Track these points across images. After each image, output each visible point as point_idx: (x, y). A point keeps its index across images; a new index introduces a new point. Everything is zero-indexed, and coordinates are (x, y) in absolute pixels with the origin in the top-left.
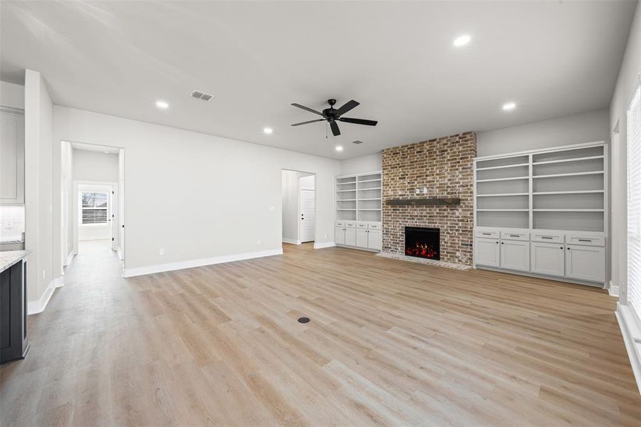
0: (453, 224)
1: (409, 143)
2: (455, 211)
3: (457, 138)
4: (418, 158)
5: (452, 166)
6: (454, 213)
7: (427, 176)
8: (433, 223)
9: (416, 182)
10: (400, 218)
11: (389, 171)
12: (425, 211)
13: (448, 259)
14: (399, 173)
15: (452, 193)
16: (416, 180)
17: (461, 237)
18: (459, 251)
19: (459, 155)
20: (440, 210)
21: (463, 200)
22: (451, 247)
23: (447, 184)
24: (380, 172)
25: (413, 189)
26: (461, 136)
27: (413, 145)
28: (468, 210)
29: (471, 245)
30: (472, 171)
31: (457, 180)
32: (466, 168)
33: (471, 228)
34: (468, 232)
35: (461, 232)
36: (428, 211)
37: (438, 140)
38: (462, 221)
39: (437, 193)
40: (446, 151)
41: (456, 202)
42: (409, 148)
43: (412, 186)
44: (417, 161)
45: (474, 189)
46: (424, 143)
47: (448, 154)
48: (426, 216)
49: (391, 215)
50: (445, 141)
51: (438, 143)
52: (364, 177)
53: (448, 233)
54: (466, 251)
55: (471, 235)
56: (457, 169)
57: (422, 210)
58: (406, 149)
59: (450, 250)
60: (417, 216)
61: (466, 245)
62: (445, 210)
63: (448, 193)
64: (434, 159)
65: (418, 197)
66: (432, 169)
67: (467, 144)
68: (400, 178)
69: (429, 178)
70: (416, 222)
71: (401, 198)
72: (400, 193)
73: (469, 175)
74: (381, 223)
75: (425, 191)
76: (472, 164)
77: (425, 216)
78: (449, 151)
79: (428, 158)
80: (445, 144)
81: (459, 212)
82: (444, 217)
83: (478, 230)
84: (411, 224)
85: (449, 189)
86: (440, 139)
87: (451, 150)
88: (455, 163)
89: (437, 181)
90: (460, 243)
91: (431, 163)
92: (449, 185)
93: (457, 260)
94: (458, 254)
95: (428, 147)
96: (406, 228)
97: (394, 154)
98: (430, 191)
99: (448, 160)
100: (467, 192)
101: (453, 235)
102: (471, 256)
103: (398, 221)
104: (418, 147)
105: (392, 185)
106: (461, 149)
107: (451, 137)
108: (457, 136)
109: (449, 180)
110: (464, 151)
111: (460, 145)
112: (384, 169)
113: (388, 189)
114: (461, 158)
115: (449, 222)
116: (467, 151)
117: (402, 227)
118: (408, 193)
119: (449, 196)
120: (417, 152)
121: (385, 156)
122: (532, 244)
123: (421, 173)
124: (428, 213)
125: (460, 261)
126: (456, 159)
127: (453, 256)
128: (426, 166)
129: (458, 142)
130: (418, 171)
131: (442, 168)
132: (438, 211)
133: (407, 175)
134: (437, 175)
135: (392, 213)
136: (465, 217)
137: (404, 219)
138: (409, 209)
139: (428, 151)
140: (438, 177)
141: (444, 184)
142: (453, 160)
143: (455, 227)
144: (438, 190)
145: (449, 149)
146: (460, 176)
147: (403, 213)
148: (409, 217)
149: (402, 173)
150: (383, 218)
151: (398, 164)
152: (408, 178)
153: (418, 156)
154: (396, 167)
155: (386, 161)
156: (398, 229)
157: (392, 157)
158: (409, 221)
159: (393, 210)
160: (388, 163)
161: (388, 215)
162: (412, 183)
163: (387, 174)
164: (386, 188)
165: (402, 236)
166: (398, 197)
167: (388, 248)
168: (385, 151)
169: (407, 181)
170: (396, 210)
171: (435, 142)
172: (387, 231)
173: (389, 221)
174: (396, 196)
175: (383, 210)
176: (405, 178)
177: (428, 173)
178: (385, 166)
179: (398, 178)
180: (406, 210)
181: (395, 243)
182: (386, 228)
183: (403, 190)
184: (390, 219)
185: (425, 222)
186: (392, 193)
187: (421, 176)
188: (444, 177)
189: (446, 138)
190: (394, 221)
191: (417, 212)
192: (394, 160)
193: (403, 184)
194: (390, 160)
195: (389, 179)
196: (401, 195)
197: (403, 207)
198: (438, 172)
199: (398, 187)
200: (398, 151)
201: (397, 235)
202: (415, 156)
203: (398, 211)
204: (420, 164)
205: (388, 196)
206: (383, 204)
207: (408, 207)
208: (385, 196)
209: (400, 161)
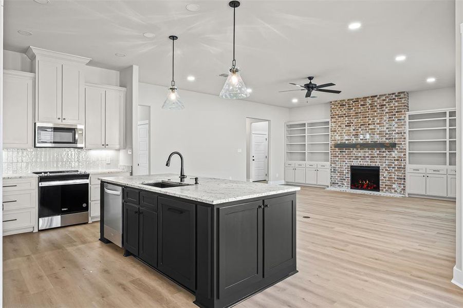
0: (391, 162)
1: (354, 97)
2: (392, 153)
3: (394, 96)
4: (362, 110)
5: (390, 118)
6: (391, 155)
7: (369, 124)
8: (374, 162)
10: (346, 159)
11: (337, 120)
12: (368, 152)
13: (386, 190)
14: (346, 121)
15: (390, 139)
16: (360, 128)
17: (396, 172)
18: (395, 183)
19: (395, 109)
20: (380, 152)
21: (398, 144)
22: (389, 180)
23: (386, 131)
24: (329, 120)
25: (358, 135)
26: (396, 94)
27: (358, 99)
28: (402, 152)
29: (404, 179)
30: (405, 122)
31: (394, 129)
32: (401, 120)
33: (404, 166)
34: (402, 168)
35: (396, 169)
36: (370, 153)
37: (378, 97)
39: (377, 139)
40: (385, 105)
41: (393, 146)
42: (354, 102)
43: (357, 132)
44: (361, 113)
45: (407, 135)
46: (367, 98)
47: (386, 108)
48: (369, 157)
49: (338, 156)
50: (384, 98)
51: (378, 98)
52: (312, 124)
53: (386, 170)
54: (400, 184)
55: (405, 171)
56: (394, 120)
57: (365, 152)
58: (351, 102)
59: (388, 183)
60: (361, 157)
61: (401, 179)
62: (384, 152)
63: (386, 139)
64: (375, 111)
65: (362, 142)
66: (373, 119)
67: (401, 101)
68: (346, 126)
69: (371, 127)
70: (360, 162)
71: (347, 142)
72: (346, 138)
73: (402, 125)
74: (329, 163)
75: (368, 136)
76: (405, 117)
77: (367, 157)
78: (387, 106)
79: (370, 111)
80: (384, 100)
81: (395, 154)
82: (383, 157)
83: (409, 167)
84: (356, 163)
85: (387, 136)
86: (380, 96)
87: (389, 105)
88: (392, 115)
89: (378, 129)
90: (396, 177)
91: (372, 114)
92: (387, 132)
93: (393, 191)
94: (394, 186)
95: (370, 102)
96: (351, 166)
97: (341, 105)
98: (372, 137)
99: (387, 113)
100: (401, 138)
101: (390, 171)
102: (404, 187)
103: (344, 161)
104: (362, 101)
105: (339, 131)
106: (396, 104)
107: (389, 95)
108: (393, 94)
109: (387, 128)
110: (399, 106)
111: (396, 102)
112: (332, 118)
113: (335, 134)
114: (397, 112)
115: (387, 161)
116: (401, 106)
117: (348, 166)
118: (353, 138)
119: (387, 141)
120: (361, 105)
121: (333, 106)
122: (449, 176)
123: (364, 122)
124: (370, 154)
125: (396, 191)
126: (392, 112)
127: (390, 188)
128: (368, 117)
129: (394, 99)
130: (362, 120)
131: (382, 118)
132: (378, 153)
133: (352, 123)
134: (377, 124)
135: (339, 154)
136: (399, 157)
137: (350, 159)
138: (354, 152)
139: (370, 104)
140: (378, 125)
141: (384, 131)
142: (390, 112)
143: (392, 165)
144: (378, 136)
145: (387, 104)
146: (396, 126)
147: (349, 154)
148: (354, 158)
149: (348, 122)
150: (331, 159)
151: (345, 114)
152: (353, 126)
153: (362, 109)
154: (343, 117)
155: (334, 111)
156: (344, 167)
157: (339, 108)
158: (354, 160)
159: (340, 152)
160: (335, 113)
161: (336, 156)
162: (357, 130)
163: (334, 122)
164: (334, 133)
165: (347, 173)
166: (344, 141)
167: (335, 183)
168: (332, 103)
169: (352, 128)
170: (342, 152)
171: (376, 98)
172: (334, 170)
173: (337, 161)
174: (342, 140)
175: (331, 152)
176: (350, 126)
177: (370, 123)
178: (333, 115)
179: (344, 125)
180: (352, 152)
181: (342, 179)
182: (334, 167)
183: (349, 135)
184: (337, 159)
185: (368, 162)
186: (339, 138)
187: (364, 125)
188: (383, 126)
189: (385, 95)
190: (341, 161)
191: (361, 153)
192: (340, 110)
193: (349, 130)
194: (338, 110)
195: (336, 126)
196: (347, 140)
197: (349, 149)
198: (378, 121)
199: (345, 133)
200: (344, 103)
201: (343, 173)
202: (359, 108)
203: (344, 153)
204: (363, 115)
205: (336, 140)
206: (331, 147)
207: (353, 149)
208: (333, 140)
209: (346, 112)
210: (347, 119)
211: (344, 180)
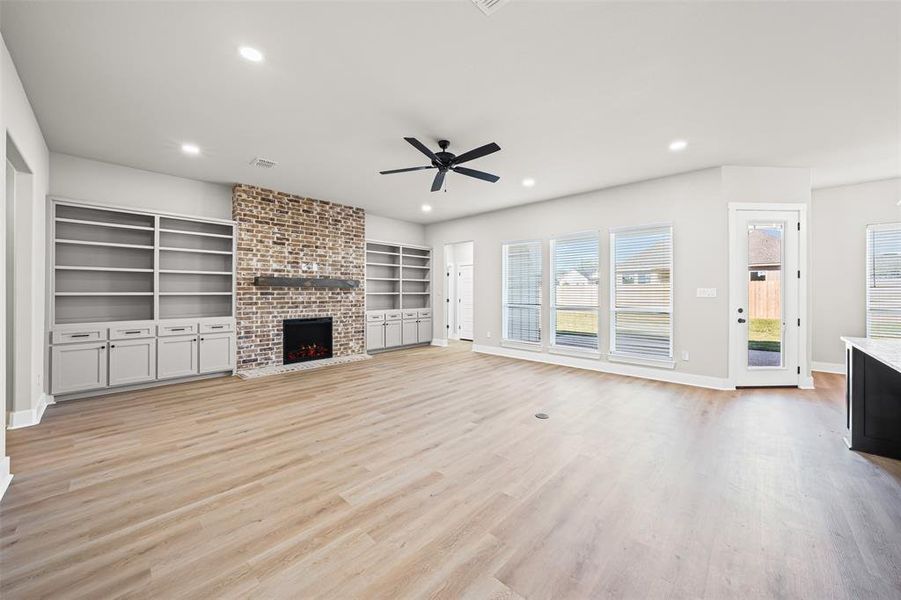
0: (347, 309)
1: (293, 192)
2: (349, 295)
4: (305, 220)
5: (346, 242)
7: (317, 247)
8: (325, 311)
9: (302, 254)
10: (274, 308)
11: (253, 226)
12: (315, 295)
13: (341, 353)
14: (274, 233)
15: (346, 274)
16: (302, 250)
17: (354, 324)
18: (352, 340)
19: (352, 231)
20: (332, 294)
22: (345, 337)
23: (341, 262)
25: (298, 263)
26: (354, 210)
27: (297, 197)
28: (360, 294)
29: (363, 331)
30: (363, 252)
31: (351, 259)
32: (358, 248)
33: (363, 313)
34: (360, 317)
35: (354, 318)
36: (318, 295)
37: (331, 205)
38: (355, 305)
39: (329, 271)
40: (340, 221)
42: (291, 201)
43: (296, 258)
44: (303, 224)
46: (313, 201)
47: (342, 226)
48: (316, 302)
49: (256, 303)
50: (339, 210)
51: (331, 208)
53: (342, 322)
54: (358, 339)
55: (363, 320)
56: (351, 247)
57: (310, 294)
58: (286, 200)
59: (344, 341)
60: (303, 302)
61: (359, 332)
62: (338, 294)
63: (342, 274)
64: (327, 228)
65: (305, 275)
66: (324, 240)
68: (275, 243)
69: (320, 251)
70: (302, 311)
71: (276, 274)
72: (275, 266)
73: (361, 255)
75: (315, 267)
76: (363, 244)
78: (343, 223)
79: (318, 224)
80: (339, 213)
81: (352, 296)
82: (338, 302)
83: (368, 315)
84: (293, 314)
85: (343, 269)
86: (333, 204)
87: (345, 222)
88: (349, 239)
89: (330, 257)
90: (353, 331)
91: (322, 231)
92: (343, 263)
94: (351, 344)
95: (318, 209)
96: (285, 321)
97: (263, 199)
98: (321, 268)
99: (342, 234)
100: (359, 274)
101: (347, 323)
102: (363, 342)
103: (270, 313)
104: (305, 203)
105: (258, 250)
106: (354, 224)
107: (345, 207)
108: (351, 208)
109: (343, 258)
110: (357, 228)
111: (354, 220)
113: (250, 256)
114: (355, 236)
115: (342, 308)
116: (359, 228)
117: (280, 322)
118: (289, 268)
119: (343, 277)
120: (304, 211)
122: (403, 321)
123: (308, 242)
124: (319, 298)
125: (353, 351)
126: (349, 235)
127: (346, 348)
128: (315, 234)
129: (351, 216)
130: (305, 237)
131: (335, 241)
132: (330, 295)
133: (288, 240)
134: (330, 248)
135: (258, 299)
136: (357, 301)
137: (282, 308)
138: (291, 294)
139: (318, 214)
140: (331, 251)
141: (337, 261)
142: (346, 234)
143: (348, 313)
144: (330, 268)
145: (343, 221)
146: (354, 255)
147: (280, 298)
148: (290, 305)
149: (279, 235)
150: (239, 309)
151: (272, 219)
152: (289, 245)
153: (305, 217)
154: (268, 223)
155: (247, 206)
156: (270, 325)
157: (260, 203)
158: (290, 310)
159: (262, 294)
160: (251, 211)
161: (251, 304)
162: (297, 254)
163: (248, 231)
164: (247, 255)
165: (278, 335)
166: (270, 272)
167: (250, 361)
168: (244, 188)
169: (286, 249)
170: (266, 294)
171: (327, 207)
172: (246, 333)
173: (253, 313)
174: (267, 270)
175: (238, 294)
176: (284, 244)
177: (318, 244)
178: (245, 215)
179: (271, 241)
180: (286, 294)
181: (265, 350)
182: (246, 327)
183: (280, 262)
184: (254, 310)
185: (314, 311)
186: (259, 265)
187: (309, 246)
188: (338, 253)
189: (340, 206)
190: (262, 313)
191: (302, 296)
192: (262, 208)
193: (282, 253)
194: (256, 207)
195: (252, 240)
196: (276, 270)
197: (281, 289)
198: (331, 244)
199: (272, 257)
200: (271, 197)
201: (268, 336)
202: (301, 215)
203: (270, 296)
204: (307, 229)
205: (251, 269)
206: (239, 284)
207: (289, 289)
208: (243, 269)
209: (274, 215)
210: (276, 230)
211: (271, 349)
